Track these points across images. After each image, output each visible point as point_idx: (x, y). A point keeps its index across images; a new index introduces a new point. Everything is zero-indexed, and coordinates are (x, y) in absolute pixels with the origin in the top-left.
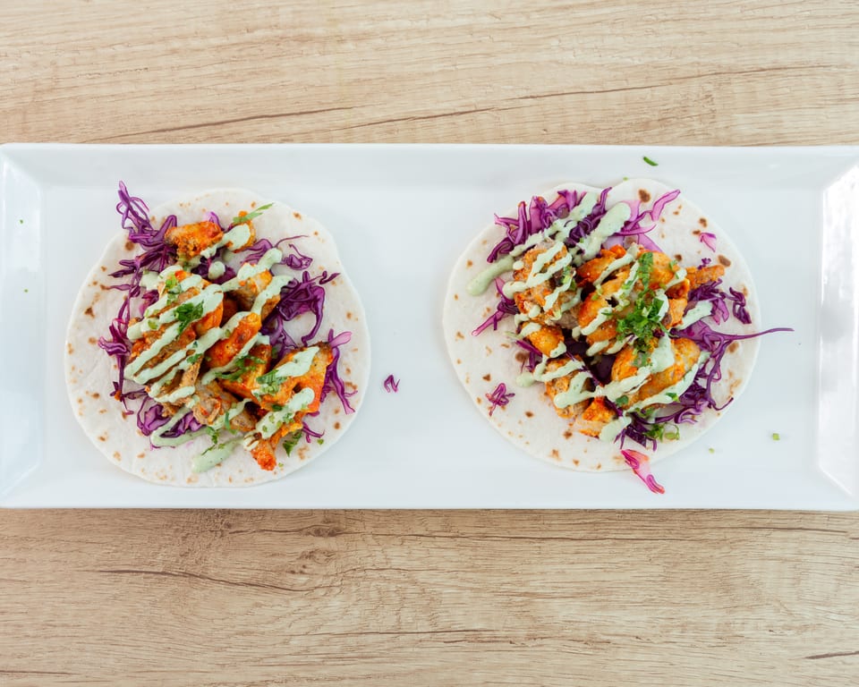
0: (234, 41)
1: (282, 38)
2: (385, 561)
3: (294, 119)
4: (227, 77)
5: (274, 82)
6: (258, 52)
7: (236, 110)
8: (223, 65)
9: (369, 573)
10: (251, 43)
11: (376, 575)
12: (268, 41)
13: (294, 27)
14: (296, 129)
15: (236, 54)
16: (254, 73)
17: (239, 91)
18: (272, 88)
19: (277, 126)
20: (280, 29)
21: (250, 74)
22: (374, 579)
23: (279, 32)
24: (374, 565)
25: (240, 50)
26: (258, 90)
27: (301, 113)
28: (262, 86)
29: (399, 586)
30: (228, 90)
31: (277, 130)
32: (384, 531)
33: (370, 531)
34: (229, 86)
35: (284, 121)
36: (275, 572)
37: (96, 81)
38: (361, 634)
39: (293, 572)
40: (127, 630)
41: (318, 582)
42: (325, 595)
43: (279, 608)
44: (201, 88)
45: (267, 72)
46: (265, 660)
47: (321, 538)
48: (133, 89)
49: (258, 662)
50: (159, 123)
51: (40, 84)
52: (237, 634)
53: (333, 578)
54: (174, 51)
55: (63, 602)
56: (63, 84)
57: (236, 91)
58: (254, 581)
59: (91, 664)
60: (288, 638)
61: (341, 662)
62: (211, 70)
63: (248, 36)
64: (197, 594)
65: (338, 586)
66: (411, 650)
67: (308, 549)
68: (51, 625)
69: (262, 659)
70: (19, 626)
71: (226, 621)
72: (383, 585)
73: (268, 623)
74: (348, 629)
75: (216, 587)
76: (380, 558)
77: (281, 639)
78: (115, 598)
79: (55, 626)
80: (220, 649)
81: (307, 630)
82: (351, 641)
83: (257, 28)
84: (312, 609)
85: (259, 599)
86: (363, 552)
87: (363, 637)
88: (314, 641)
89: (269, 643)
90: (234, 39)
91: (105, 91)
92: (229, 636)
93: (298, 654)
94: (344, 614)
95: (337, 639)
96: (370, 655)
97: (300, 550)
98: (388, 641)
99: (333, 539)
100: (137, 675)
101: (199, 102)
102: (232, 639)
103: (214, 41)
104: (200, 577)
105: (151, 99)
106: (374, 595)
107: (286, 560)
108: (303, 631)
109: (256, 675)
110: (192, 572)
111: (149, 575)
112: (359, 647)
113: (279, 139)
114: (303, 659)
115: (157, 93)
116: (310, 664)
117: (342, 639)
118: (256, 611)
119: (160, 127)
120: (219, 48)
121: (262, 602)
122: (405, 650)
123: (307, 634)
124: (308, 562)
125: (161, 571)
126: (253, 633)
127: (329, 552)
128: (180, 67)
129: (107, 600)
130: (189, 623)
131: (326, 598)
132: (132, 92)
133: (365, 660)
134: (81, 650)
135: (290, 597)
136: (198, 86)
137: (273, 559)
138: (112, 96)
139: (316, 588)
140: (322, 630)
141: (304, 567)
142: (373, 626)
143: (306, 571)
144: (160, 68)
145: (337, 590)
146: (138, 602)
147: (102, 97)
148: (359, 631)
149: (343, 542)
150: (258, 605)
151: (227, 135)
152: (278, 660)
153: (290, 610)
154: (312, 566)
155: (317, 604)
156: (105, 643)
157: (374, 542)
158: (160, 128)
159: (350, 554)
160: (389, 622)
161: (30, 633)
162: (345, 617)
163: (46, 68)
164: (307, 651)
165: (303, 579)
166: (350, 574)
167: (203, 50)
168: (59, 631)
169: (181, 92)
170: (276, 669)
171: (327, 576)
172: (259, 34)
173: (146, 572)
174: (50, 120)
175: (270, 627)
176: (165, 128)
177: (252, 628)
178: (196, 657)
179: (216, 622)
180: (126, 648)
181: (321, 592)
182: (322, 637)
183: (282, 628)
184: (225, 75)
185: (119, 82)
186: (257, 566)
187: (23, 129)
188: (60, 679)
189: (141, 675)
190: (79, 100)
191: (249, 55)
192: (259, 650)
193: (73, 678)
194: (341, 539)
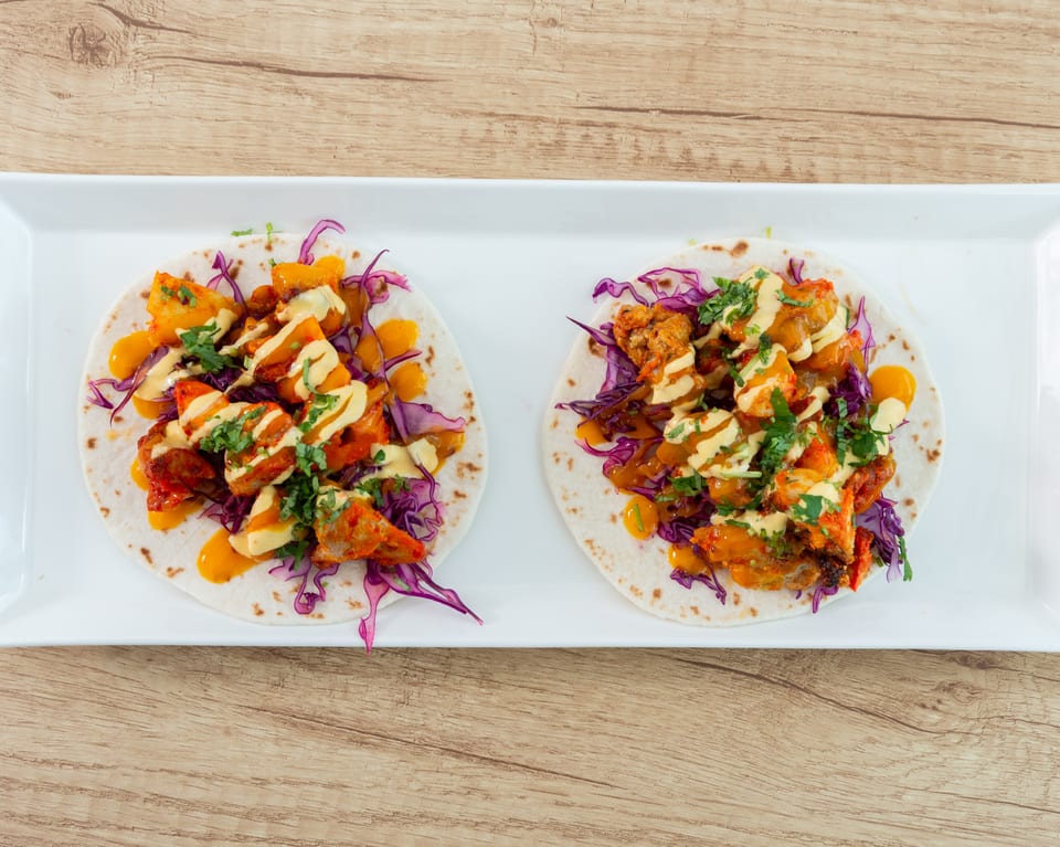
0: (972, 21)
1: (1030, 28)
2: (1042, 713)
3: (1029, 131)
4: (954, 63)
5: (1011, 80)
6: (998, 39)
7: (958, 106)
8: (952, 46)
9: (1020, 725)
10: (993, 27)
11: (1028, 729)
12: (1013, 28)
13: (1048, 17)
14: (1028, 144)
15: (972, 37)
16: (989, 65)
17: (967, 83)
18: (1008, 87)
19: (1005, 135)
20: (1028, 15)
21: (984, 64)
22: (1025, 735)
23: (1029, 20)
24: (1027, 716)
25: (976, 33)
26: (990, 87)
27: (1038, 126)
28: (997, 83)
29: (1055, 748)
30: (953, 78)
31: (1004, 141)
32: (1047, 674)
33: (1031, 671)
34: (955, 75)
35: (1015, 131)
36: (901, 701)
37: (791, 36)
38: (995, 802)
39: (924, 706)
40: (697, 742)
41: (954, 724)
42: (958, 743)
43: (898, 749)
44: (919, 70)
45: (1005, 66)
46: (867, 814)
47: (968, 669)
48: (836, 55)
49: (858, 814)
50: (858, 103)
51: (719, 26)
52: (837, 774)
53: (972, 722)
54: (894, 18)
55: (623, 691)
56: (749, 31)
57: (962, 82)
58: (872, 709)
59: (641, 778)
60: (901, 790)
61: (963, 835)
62: (936, 50)
63: (989, 17)
64: (797, 711)
65: (977, 735)
66: (1055, 835)
67: (948, 679)
68: (601, 718)
69: (863, 811)
70: (560, 712)
71: (829, 754)
72: (1034, 743)
73: (880, 766)
74: (979, 793)
75: (824, 707)
76: (1036, 708)
77: (893, 790)
78: (690, 698)
79: (606, 720)
80: (813, 790)
81: (928, 785)
82: (982, 809)
83: (1002, 9)
84: (940, 759)
85: (873, 733)
86: (1017, 698)
87: (997, 807)
88: (933, 801)
89: (876, 793)
90: (971, 17)
91: (798, 50)
92: (826, 775)
93: (911, 814)
94: (978, 773)
95: (964, 804)
96: (1002, 832)
97: (938, 679)
98: (1028, 818)
99: (982, 672)
100: (699, 803)
101: (914, 88)
102: (830, 779)
103: (946, 15)
104: (805, 690)
105: (857, 71)
106: (1020, 754)
107: (918, 688)
108: (921, 785)
109: (851, 830)
110: (795, 681)
111: (738, 676)
112: (989, 819)
113: (1006, 152)
114: (914, 821)
115: (864, 65)
116: (923, 830)
117: (971, 804)
118: (868, 747)
119: (860, 108)
120: (951, 24)
121: (877, 738)
122: (1047, 834)
123: (926, 789)
124: (945, 696)
125: (756, 672)
126: (859, 775)
127: (974, 688)
128: (897, 39)
129: (680, 698)
130: (778, 748)
131: (960, 747)
132: (833, 59)
133: (993, 837)
134: (634, 758)
135: (914, 738)
136: (916, 67)
137: (902, 684)
138: (807, 58)
139: (949, 732)
140: (947, 788)
141: (939, 702)
142: (1012, 796)
143: (940, 707)
144: (872, 36)
145: (976, 740)
146: (718, 709)
147: (794, 57)
148: (994, 798)
149: (995, 677)
150: (871, 740)
151: (943, 135)
152: (884, 817)
153: (910, 755)
154: (949, 703)
155: (946, 753)
156: (666, 755)
157: (1033, 686)
158: (860, 110)
159: (1001, 695)
160: (1034, 794)
161: (572, 722)
162: (979, 777)
163: (730, 6)
164: (922, 812)
165: (935, 717)
166: (995, 722)
167: (931, 23)
168: (610, 727)
169: (893, 70)
170: (880, 828)
171: (966, 719)
172: (1003, 17)
173: (736, 672)
174: (723, 72)
175: (880, 772)
176: (865, 110)
177: (858, 769)
178: (778, 794)
179: (815, 753)
180: (691, 766)
181: (954, 739)
182: (944, 797)
183: (897, 776)
184: (952, 59)
185: (818, 42)
186: (880, 690)
187: (688, 77)
188: (598, 791)
189: (705, 804)
190: (764, 55)
191: (986, 41)
192: (864, 800)
193: (617, 792)
194: (993, 673)
